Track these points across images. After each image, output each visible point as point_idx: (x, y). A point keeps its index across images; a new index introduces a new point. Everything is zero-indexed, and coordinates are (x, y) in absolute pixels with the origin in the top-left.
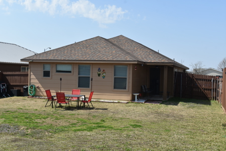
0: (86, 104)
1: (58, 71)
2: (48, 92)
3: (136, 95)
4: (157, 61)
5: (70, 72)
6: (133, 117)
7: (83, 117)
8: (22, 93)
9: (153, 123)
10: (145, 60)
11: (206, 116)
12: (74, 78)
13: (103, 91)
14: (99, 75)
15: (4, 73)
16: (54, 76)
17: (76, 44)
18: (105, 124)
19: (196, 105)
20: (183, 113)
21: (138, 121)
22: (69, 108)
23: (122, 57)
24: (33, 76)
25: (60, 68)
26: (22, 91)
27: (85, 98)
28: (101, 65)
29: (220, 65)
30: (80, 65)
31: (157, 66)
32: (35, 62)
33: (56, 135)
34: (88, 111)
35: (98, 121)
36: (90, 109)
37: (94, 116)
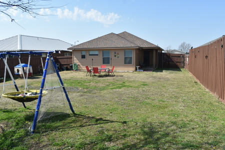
0: (110, 73)
1: (90, 55)
2: (87, 67)
3: (138, 67)
4: (149, 46)
5: (98, 55)
6: (140, 80)
7: (111, 81)
8: (69, 68)
9: (153, 83)
10: (142, 46)
11: (182, 78)
12: (100, 58)
13: (119, 65)
14: (115, 56)
15: (57, 57)
16: (88, 58)
17: (99, 38)
18: (126, 84)
19: (173, 72)
20: (168, 77)
21: (144, 82)
22: (100, 76)
23: (129, 45)
24: (75, 59)
25: (91, 53)
26: (69, 67)
27: (109, 70)
28: (116, 50)
29: (180, 47)
30: (103, 51)
31: (148, 49)
32: (76, 50)
33: (102, 92)
34: (112, 77)
35: (121, 83)
36: (113, 76)
37: (117, 80)
